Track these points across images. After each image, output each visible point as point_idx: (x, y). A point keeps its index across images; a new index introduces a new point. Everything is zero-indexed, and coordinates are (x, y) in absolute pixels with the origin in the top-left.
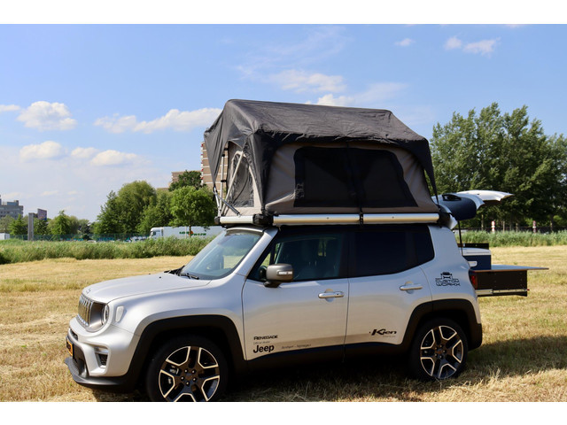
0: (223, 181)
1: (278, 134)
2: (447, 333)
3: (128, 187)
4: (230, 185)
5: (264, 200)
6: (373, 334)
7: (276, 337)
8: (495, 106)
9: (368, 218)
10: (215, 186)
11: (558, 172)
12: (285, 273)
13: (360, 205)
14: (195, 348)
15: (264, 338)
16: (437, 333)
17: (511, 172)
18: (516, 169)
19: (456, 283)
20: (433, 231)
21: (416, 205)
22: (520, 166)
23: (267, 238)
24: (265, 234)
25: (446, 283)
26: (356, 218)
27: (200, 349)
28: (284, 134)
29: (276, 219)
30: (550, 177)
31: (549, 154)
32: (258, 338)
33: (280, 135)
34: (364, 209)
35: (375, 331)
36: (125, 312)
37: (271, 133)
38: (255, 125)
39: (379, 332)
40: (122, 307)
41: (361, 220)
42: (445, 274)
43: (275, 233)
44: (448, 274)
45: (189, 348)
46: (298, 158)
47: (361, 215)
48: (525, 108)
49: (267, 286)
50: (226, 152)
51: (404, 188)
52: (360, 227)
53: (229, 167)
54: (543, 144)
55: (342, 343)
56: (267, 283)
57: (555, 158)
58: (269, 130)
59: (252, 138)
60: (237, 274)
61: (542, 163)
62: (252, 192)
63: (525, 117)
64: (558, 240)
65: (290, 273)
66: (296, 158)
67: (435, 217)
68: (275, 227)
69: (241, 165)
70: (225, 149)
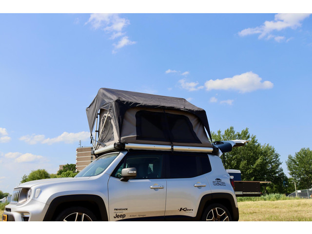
0: (96, 131)
1: (127, 102)
2: (220, 212)
3: (34, 172)
4: (100, 133)
5: (120, 136)
6: (180, 210)
7: (126, 209)
8: (232, 128)
9: (176, 148)
10: (92, 135)
11: (267, 163)
12: (132, 172)
13: (171, 141)
14: (80, 214)
15: (120, 209)
16: (215, 211)
17: (243, 163)
18: (245, 162)
19: (223, 184)
20: (210, 157)
21: (201, 143)
22: (247, 160)
23: (121, 155)
24: (121, 153)
25: (218, 184)
26: (169, 147)
27: (84, 214)
28: (131, 103)
29: (127, 145)
30: (263, 165)
31: (262, 154)
32: (116, 210)
33: (128, 104)
34: (173, 143)
35: (181, 209)
36: (41, 192)
37: (124, 102)
38: (115, 98)
39: (183, 209)
40: (39, 189)
41: (172, 148)
42: (218, 179)
43: (126, 153)
44: (219, 179)
45: (77, 213)
46: (138, 116)
47: (172, 146)
48: (247, 129)
49: (122, 180)
50: (99, 116)
51: (194, 135)
52: (172, 153)
53: (100, 124)
54: (258, 148)
55: (163, 215)
56: (122, 179)
57: (265, 156)
58: (122, 100)
59: (114, 104)
60: (105, 173)
61: (258, 158)
62: (113, 133)
63: (248, 134)
64: (269, 199)
65: (135, 172)
66: (136, 116)
67: (211, 150)
68: (126, 150)
69: (106, 121)
70: (98, 114)
